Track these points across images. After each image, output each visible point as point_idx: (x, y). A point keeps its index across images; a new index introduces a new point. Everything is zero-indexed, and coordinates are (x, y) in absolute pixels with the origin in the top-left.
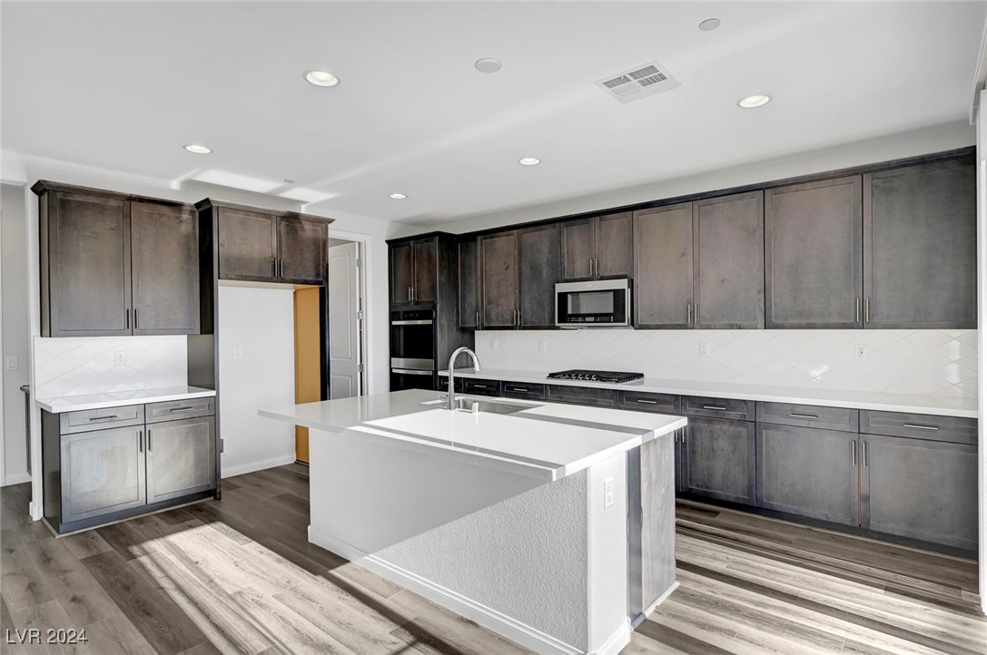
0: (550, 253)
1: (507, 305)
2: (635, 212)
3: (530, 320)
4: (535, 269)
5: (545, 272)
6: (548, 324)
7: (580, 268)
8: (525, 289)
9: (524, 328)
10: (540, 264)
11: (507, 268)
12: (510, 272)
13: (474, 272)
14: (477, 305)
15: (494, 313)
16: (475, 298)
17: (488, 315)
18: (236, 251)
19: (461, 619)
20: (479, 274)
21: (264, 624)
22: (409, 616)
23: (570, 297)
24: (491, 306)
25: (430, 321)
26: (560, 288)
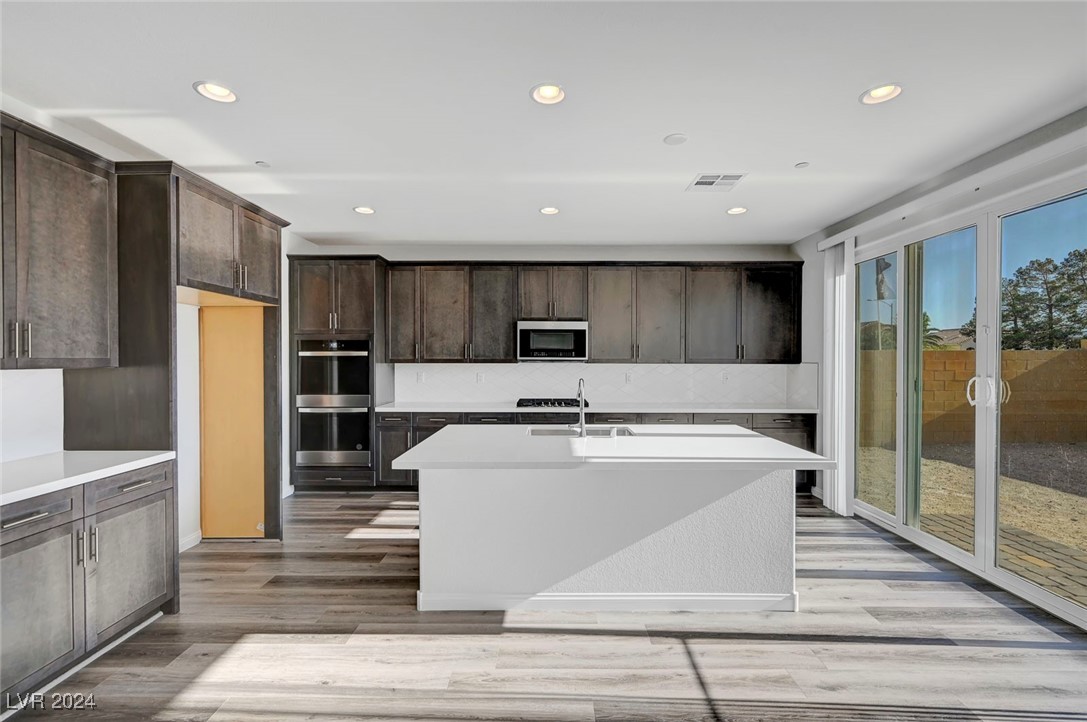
0: (506, 292)
1: (456, 338)
2: (590, 268)
3: (482, 353)
4: (490, 306)
5: (501, 310)
6: (502, 358)
7: (538, 308)
8: (477, 322)
9: (476, 361)
10: (494, 302)
11: (455, 302)
12: (459, 306)
13: (410, 303)
14: (414, 337)
15: (437, 346)
16: (412, 330)
17: (429, 348)
18: (196, 245)
19: (674, 612)
20: (418, 305)
21: (544, 691)
22: (642, 627)
23: (532, 334)
24: (433, 339)
25: (365, 353)
26: (522, 325)
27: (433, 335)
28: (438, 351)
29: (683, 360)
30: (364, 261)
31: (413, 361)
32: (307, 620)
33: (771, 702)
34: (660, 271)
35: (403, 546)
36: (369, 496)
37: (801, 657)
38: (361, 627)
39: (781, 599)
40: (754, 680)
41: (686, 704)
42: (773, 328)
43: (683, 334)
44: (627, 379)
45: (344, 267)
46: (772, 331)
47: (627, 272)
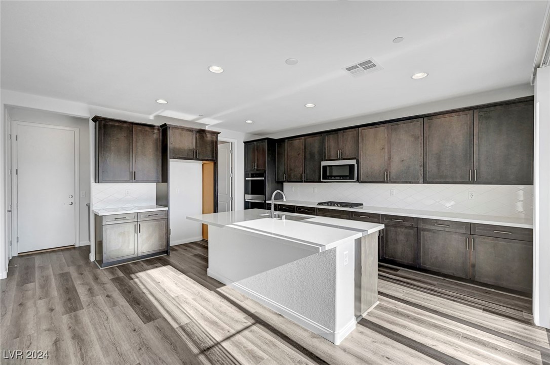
0: (319, 147)
1: (299, 171)
2: (360, 129)
3: (309, 178)
4: (312, 155)
5: (317, 156)
6: (317, 180)
7: (333, 154)
8: (307, 164)
9: (306, 182)
10: (314, 153)
11: (299, 154)
12: (300, 156)
13: (283, 156)
14: (284, 171)
15: (292, 175)
16: (284, 167)
18: (177, 146)
19: (276, 313)
21: (188, 311)
22: (252, 311)
23: (328, 168)
24: (291, 172)
25: (263, 178)
26: (324, 163)
27: (291, 170)
29: (421, 180)
32: (182, 267)
33: (236, 360)
37: (289, 359)
38: (190, 274)
39: (328, 332)
40: (248, 351)
41: (210, 339)
43: (422, 164)
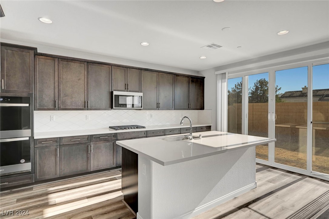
0: (106, 77)
1: (80, 98)
4: (98, 83)
5: (104, 85)
6: (104, 108)
7: (120, 86)
8: (91, 90)
10: (100, 81)
11: (79, 79)
12: (81, 82)
15: (69, 102)
16: (53, 92)
17: (63, 103)
20: (56, 79)
23: (120, 97)
24: (66, 97)
25: (27, 105)
26: (115, 93)
27: (66, 95)
28: (69, 104)
29: (173, 109)
30: (26, 50)
31: (54, 109)
34: (166, 75)
35: (95, 209)
36: (31, 189)
39: (254, 185)
42: (198, 98)
43: (173, 99)
44: (151, 116)
45: (9, 51)
46: (197, 99)
47: (155, 74)
